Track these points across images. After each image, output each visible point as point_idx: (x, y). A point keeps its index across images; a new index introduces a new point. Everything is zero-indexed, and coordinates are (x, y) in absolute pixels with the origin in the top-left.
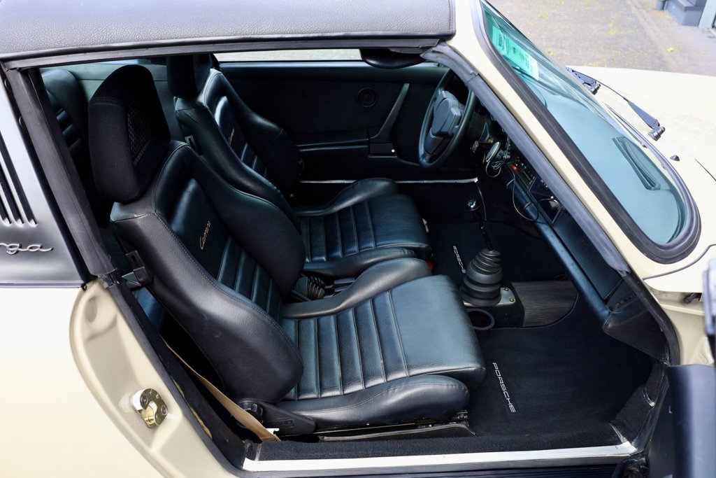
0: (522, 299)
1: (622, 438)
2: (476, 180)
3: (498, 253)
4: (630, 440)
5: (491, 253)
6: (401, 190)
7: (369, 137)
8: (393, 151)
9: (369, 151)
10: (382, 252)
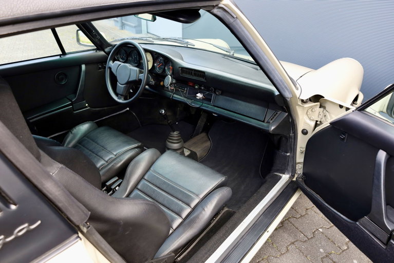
0: (192, 149)
1: (281, 175)
2: (128, 109)
3: (178, 132)
4: (284, 173)
5: (176, 133)
6: (99, 125)
7: (71, 101)
8: (87, 105)
9: (73, 109)
10: (121, 158)
